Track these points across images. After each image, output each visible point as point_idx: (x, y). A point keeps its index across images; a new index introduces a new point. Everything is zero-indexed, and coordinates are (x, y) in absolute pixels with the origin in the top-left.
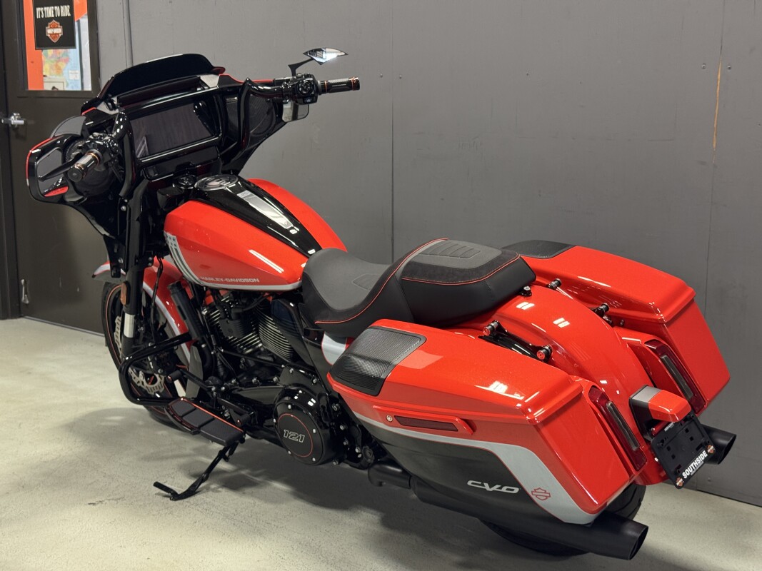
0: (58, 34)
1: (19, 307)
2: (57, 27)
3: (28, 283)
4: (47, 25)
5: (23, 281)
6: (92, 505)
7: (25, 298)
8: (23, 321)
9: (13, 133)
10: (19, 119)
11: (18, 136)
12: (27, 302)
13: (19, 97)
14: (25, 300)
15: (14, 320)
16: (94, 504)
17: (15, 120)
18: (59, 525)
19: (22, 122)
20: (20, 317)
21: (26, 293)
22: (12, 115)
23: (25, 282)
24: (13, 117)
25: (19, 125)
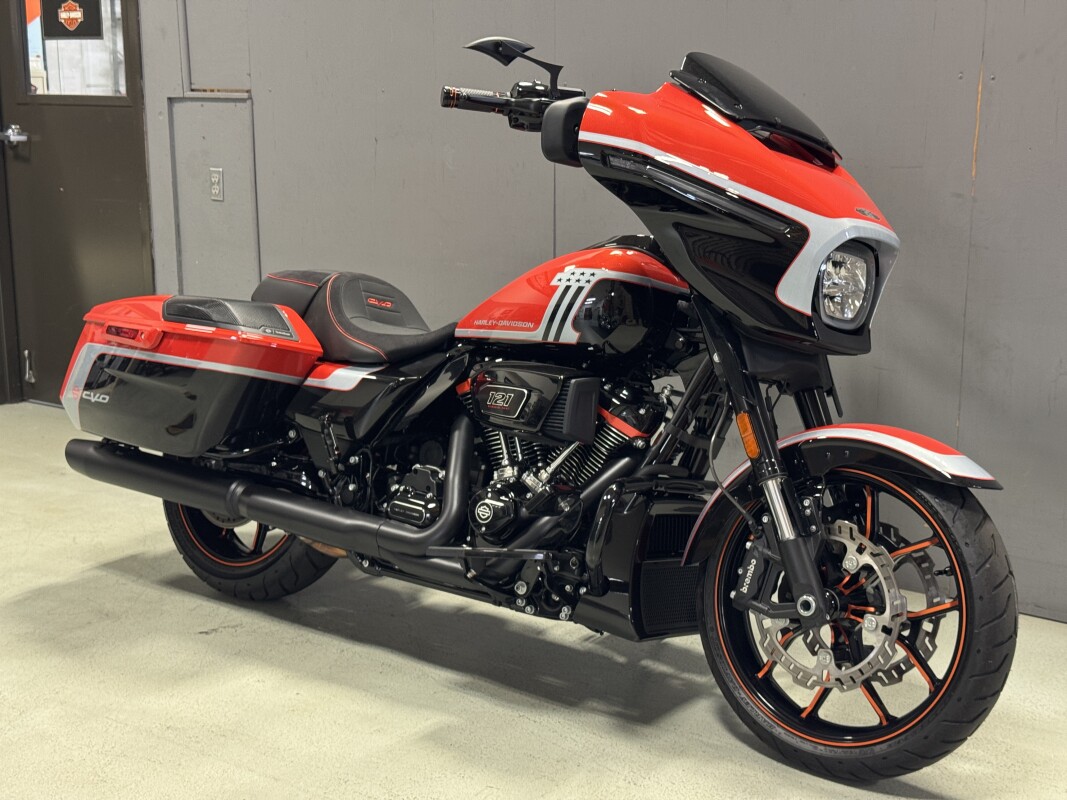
0: (76, 19)
1: (21, 387)
2: (76, 10)
3: (33, 354)
4: (60, 7)
5: (26, 352)
6: (204, 635)
7: (29, 376)
8: (28, 407)
9: (10, 153)
10: (19, 134)
11: (17, 157)
12: (33, 380)
13: (19, 104)
14: (30, 378)
15: (16, 405)
16: (206, 633)
17: (13, 134)
18: (171, 658)
19: (23, 138)
20: (23, 400)
21: (30, 368)
22: (9, 127)
23: (30, 354)
24: (10, 131)
25: (18, 142)
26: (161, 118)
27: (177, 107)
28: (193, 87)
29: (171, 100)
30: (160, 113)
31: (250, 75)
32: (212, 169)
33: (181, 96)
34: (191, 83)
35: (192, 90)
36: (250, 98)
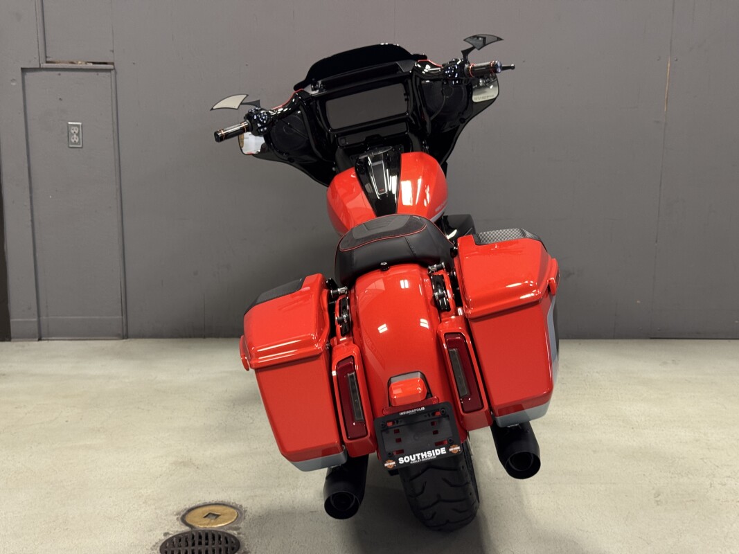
26: (14, 84)
27: (29, 75)
28: (48, 60)
29: (24, 70)
30: (13, 80)
31: (113, 51)
32: (70, 123)
33: (38, 66)
34: (46, 57)
35: (47, 62)
36: (114, 69)
